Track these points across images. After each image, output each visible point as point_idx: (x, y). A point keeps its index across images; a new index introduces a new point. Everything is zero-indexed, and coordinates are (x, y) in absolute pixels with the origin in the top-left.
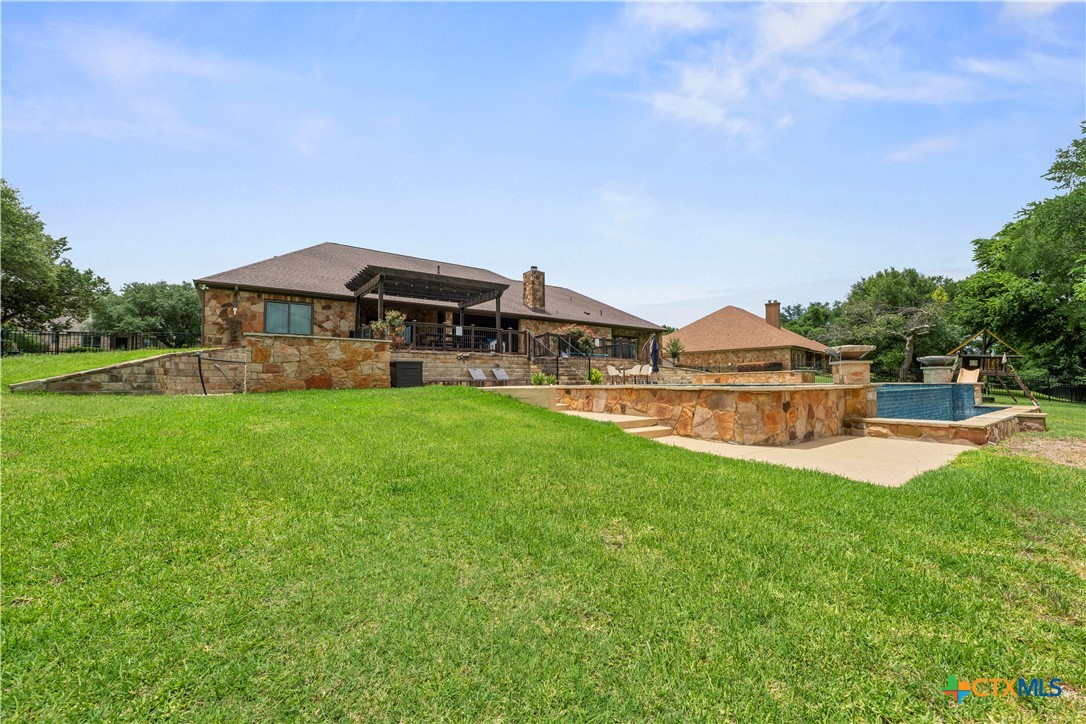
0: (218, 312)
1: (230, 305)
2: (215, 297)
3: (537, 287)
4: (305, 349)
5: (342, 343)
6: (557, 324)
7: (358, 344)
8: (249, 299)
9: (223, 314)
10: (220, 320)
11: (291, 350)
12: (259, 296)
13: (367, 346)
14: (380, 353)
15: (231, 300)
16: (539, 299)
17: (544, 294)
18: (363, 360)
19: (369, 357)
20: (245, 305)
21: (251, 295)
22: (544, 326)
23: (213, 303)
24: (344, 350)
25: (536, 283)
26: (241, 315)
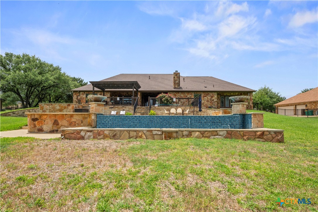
0: (76, 98)
1: (78, 96)
2: (75, 94)
3: (176, 79)
4: (51, 106)
5: (59, 105)
6: (185, 93)
7: (63, 105)
8: (82, 94)
9: (77, 98)
10: (76, 100)
11: (48, 107)
12: (85, 93)
13: (65, 105)
14: (68, 107)
15: (79, 95)
16: (177, 84)
17: (179, 81)
18: (64, 109)
19: (66, 108)
20: (81, 95)
21: (83, 93)
22: (179, 94)
23: (75, 96)
24: (59, 106)
25: (176, 77)
26: (81, 98)
